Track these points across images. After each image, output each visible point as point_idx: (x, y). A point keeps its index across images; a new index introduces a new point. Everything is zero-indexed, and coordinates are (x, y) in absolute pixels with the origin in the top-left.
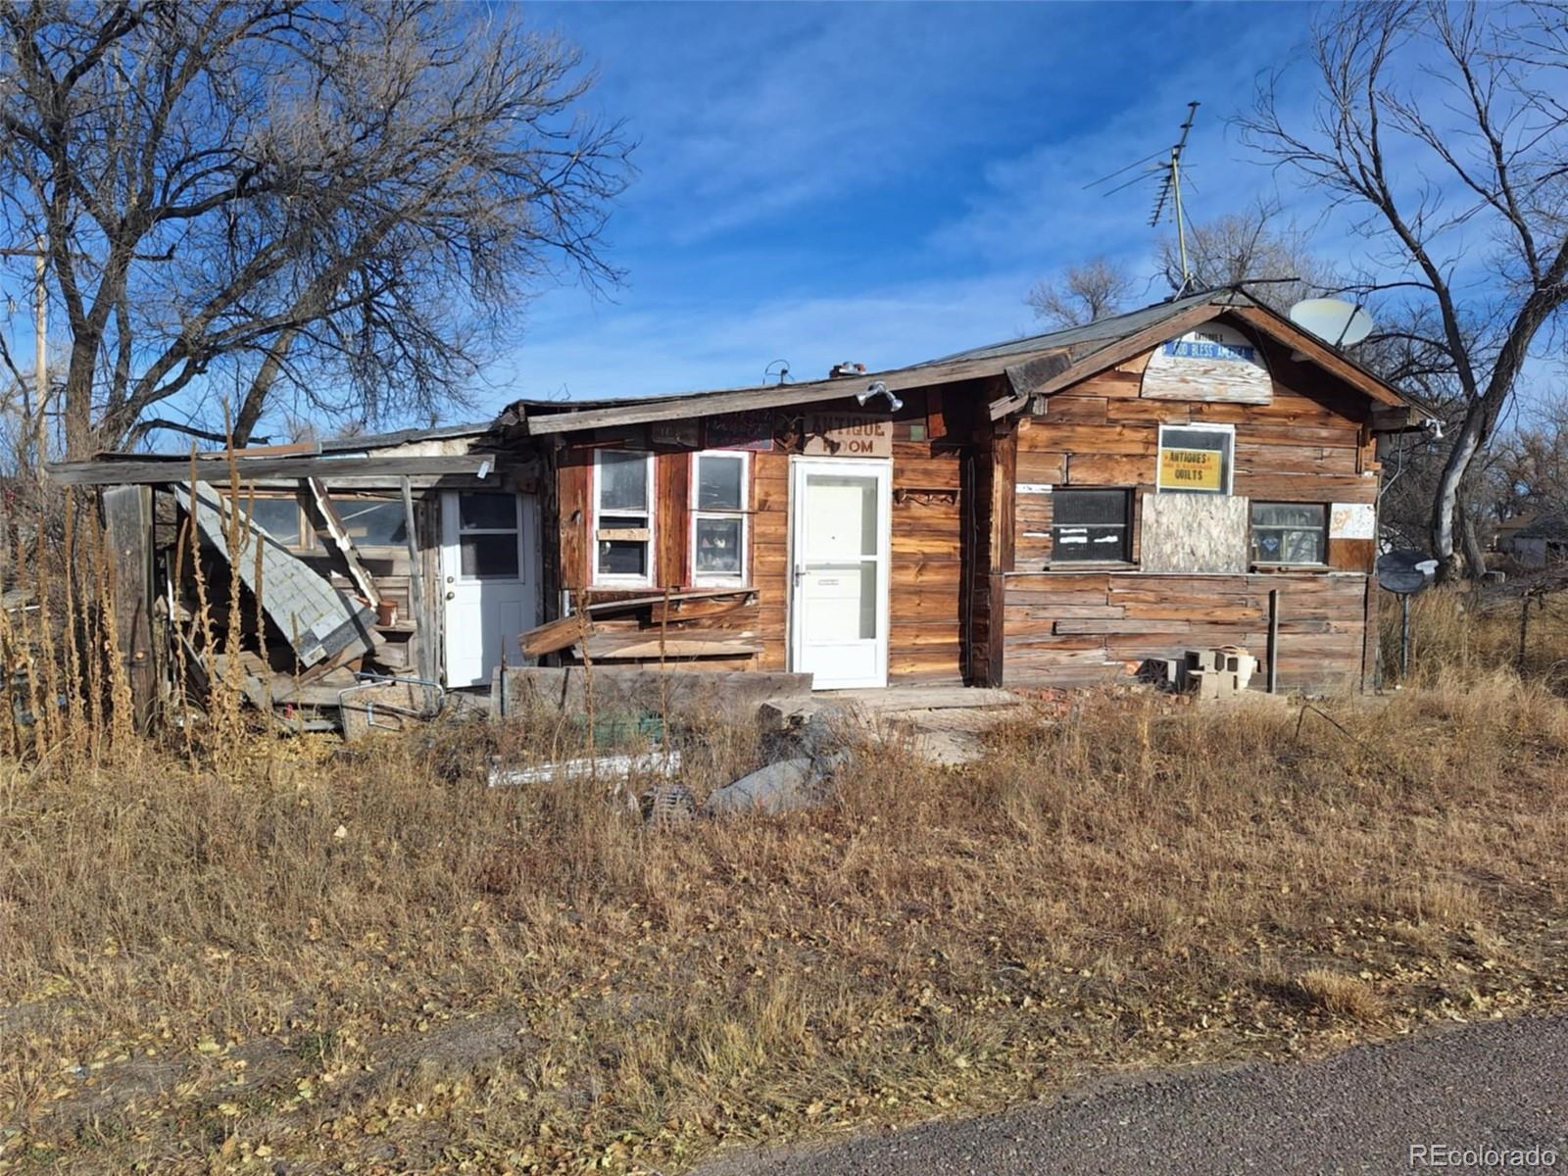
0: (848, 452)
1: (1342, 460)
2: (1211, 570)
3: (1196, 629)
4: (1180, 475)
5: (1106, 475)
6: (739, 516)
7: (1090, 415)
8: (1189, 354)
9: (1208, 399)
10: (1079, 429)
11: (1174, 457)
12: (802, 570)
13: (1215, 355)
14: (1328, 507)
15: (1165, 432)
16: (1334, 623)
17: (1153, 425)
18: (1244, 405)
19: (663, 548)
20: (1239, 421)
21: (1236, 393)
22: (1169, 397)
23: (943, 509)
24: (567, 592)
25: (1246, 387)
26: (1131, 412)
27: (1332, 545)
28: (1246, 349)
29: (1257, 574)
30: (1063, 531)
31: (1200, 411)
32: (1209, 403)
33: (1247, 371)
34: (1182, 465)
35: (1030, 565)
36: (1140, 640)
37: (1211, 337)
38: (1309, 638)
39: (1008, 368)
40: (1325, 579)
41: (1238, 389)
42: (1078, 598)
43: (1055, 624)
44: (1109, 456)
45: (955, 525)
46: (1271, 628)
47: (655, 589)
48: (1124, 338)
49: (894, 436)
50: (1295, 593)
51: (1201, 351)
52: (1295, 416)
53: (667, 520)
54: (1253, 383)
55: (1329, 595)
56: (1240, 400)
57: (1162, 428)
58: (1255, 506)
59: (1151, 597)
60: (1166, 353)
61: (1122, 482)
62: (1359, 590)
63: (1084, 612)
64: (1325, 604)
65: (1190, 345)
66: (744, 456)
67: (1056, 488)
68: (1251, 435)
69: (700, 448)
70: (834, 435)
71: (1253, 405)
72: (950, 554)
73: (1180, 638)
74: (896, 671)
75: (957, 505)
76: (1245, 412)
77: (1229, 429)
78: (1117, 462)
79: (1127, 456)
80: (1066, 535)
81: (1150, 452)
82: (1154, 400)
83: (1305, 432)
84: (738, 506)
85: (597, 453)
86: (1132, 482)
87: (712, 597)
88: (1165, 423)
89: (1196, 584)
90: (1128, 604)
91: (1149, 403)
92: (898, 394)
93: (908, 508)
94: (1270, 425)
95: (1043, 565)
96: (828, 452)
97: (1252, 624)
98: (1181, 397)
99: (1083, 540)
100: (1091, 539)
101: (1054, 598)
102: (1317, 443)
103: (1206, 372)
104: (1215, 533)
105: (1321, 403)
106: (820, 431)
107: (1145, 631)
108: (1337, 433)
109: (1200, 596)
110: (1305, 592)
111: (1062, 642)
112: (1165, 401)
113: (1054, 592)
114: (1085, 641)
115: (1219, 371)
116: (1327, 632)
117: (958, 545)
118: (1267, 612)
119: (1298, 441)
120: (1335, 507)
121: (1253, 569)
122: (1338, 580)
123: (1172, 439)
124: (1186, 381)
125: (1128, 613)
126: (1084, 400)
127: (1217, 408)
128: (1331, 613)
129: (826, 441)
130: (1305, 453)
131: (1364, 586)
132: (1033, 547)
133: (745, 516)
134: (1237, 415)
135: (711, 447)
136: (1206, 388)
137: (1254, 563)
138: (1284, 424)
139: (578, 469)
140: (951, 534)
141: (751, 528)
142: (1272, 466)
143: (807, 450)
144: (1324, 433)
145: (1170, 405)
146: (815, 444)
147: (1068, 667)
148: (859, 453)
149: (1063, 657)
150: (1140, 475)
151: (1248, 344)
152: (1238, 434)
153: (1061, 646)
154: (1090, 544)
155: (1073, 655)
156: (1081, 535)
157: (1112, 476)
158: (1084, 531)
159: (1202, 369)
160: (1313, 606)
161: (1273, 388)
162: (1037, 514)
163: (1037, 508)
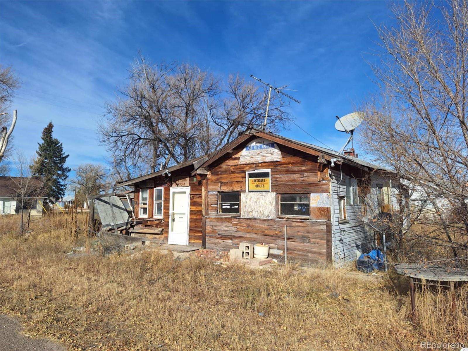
0: (180, 186)
1: (311, 177)
3: (259, 237)
4: (257, 186)
5: (231, 188)
6: (162, 202)
7: (226, 171)
8: (253, 149)
9: (260, 162)
10: (224, 175)
11: (255, 181)
13: (261, 148)
14: (309, 195)
15: (248, 174)
16: (312, 240)
17: (244, 172)
18: (273, 162)
19: (149, 209)
20: (272, 168)
21: (269, 159)
22: (248, 163)
25: (273, 156)
26: (237, 169)
27: (311, 209)
28: (272, 144)
29: (279, 219)
30: (223, 204)
31: (258, 166)
33: (272, 151)
34: (258, 183)
35: (213, 214)
37: (260, 143)
38: (302, 244)
41: (269, 157)
42: (225, 224)
43: (219, 232)
44: (232, 182)
47: (148, 217)
49: (189, 181)
50: (295, 227)
51: (257, 148)
52: (292, 164)
53: (150, 203)
54: (276, 155)
55: (309, 228)
57: (247, 172)
58: (279, 195)
59: (245, 225)
60: (246, 150)
61: (236, 190)
63: (225, 228)
64: (308, 232)
65: (253, 146)
66: (163, 188)
67: (218, 192)
68: (276, 172)
69: (155, 187)
70: (177, 182)
71: (276, 162)
73: (255, 239)
74: (190, 241)
76: (274, 164)
77: (269, 170)
78: (234, 184)
79: (237, 182)
80: (224, 206)
81: (243, 180)
82: (243, 164)
83: (296, 169)
84: (162, 200)
85: (140, 189)
86: (239, 189)
87: (155, 220)
90: (238, 227)
91: (242, 166)
92: (169, 173)
93: (193, 199)
94: (282, 167)
95: (215, 214)
96: (176, 186)
97: (279, 237)
98: (251, 163)
99: (229, 207)
101: (218, 224)
102: (301, 172)
103: (259, 154)
105: (302, 158)
106: (175, 182)
107: (243, 236)
108: (309, 167)
109: (260, 225)
110: (299, 226)
111: (221, 237)
113: (218, 222)
114: (226, 237)
115: (263, 152)
116: (309, 242)
118: (284, 233)
119: (294, 172)
120: (312, 195)
121: (278, 217)
122: (313, 223)
123: (251, 176)
124: (253, 158)
125: (238, 230)
126: (224, 167)
127: (264, 164)
128: (310, 235)
129: (176, 183)
130: (296, 176)
131: (325, 226)
132: (213, 209)
134: (271, 165)
135: (157, 187)
136: (259, 159)
137: (279, 215)
138: (288, 167)
139: (137, 193)
141: (164, 205)
142: (285, 182)
143: (173, 186)
144: (303, 168)
145: (248, 165)
146: (174, 185)
147: (223, 245)
148: (182, 186)
149: (221, 242)
150: (241, 187)
152: (271, 172)
153: (220, 238)
154: (231, 208)
155: (224, 241)
156: (228, 205)
157: (233, 188)
158: (229, 204)
159: (257, 153)
160: (303, 232)
161: (282, 155)
162: (214, 200)
163: (214, 198)
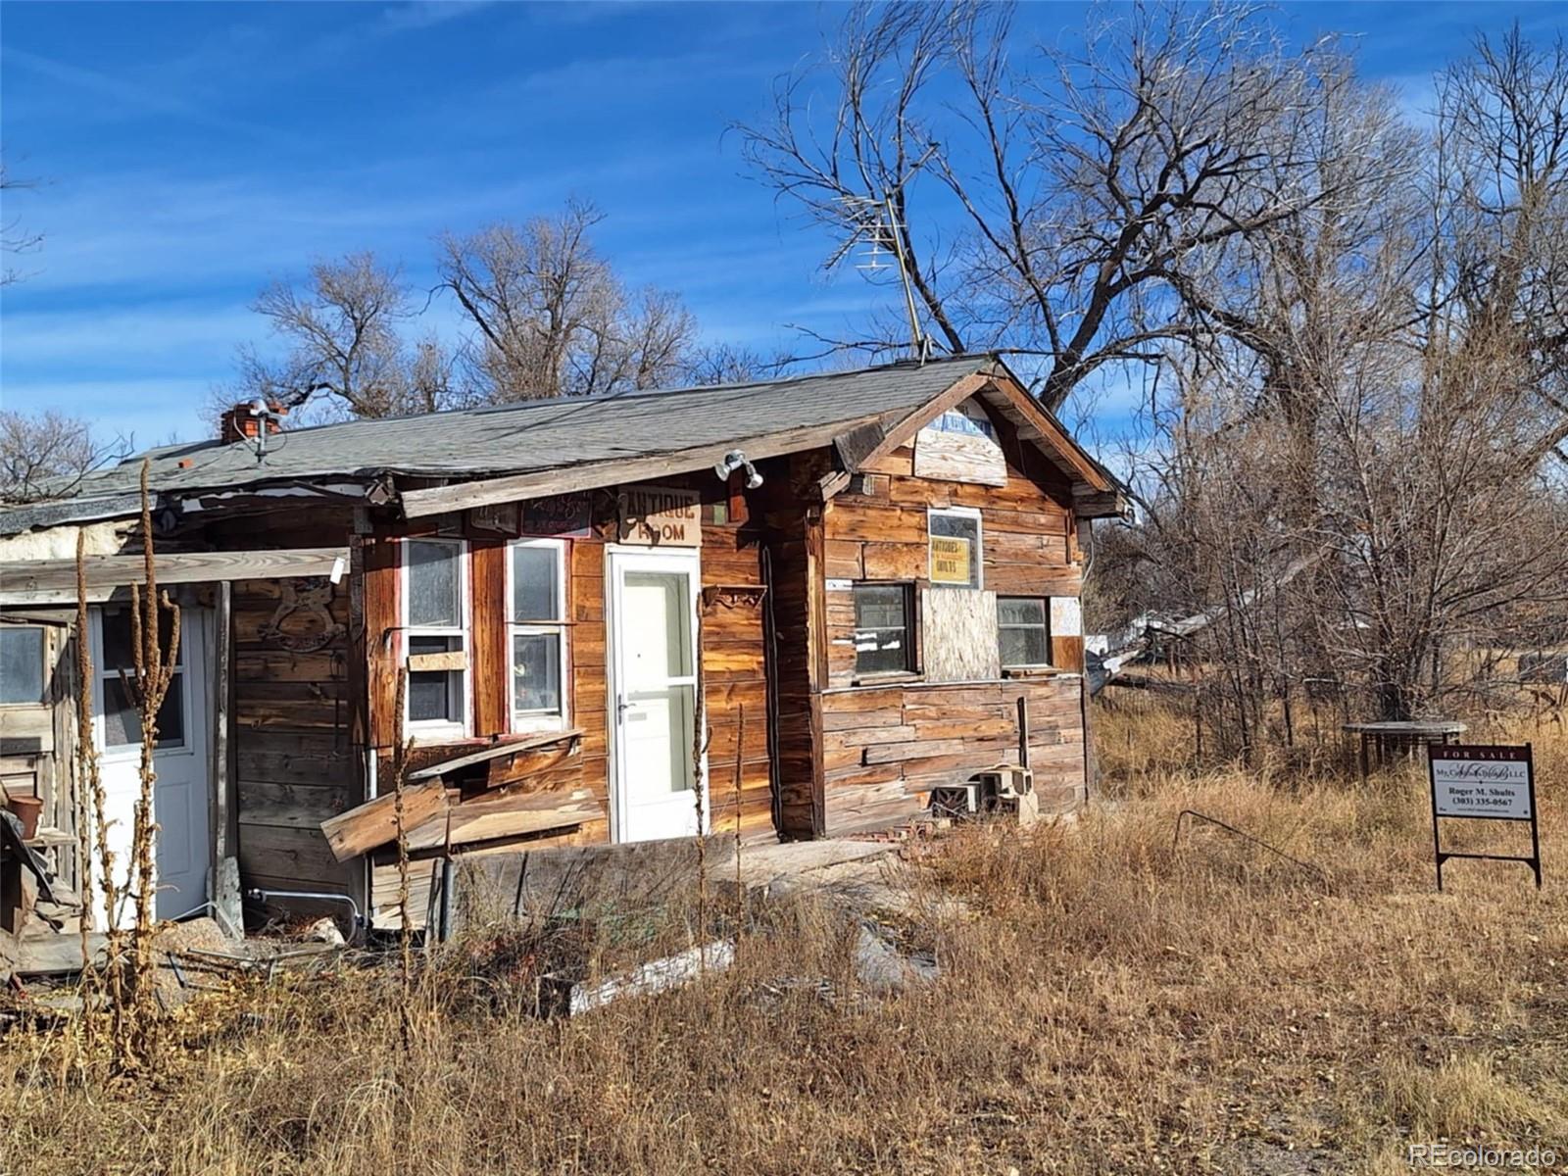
0: (663, 540)
1: (1055, 547)
2: (975, 677)
3: (969, 747)
4: (942, 566)
5: (893, 568)
6: (555, 630)
7: (877, 496)
8: (945, 428)
9: (963, 479)
10: (870, 512)
11: (939, 547)
12: (625, 701)
13: (964, 430)
14: (1047, 600)
15: (932, 516)
16: (1063, 732)
17: (923, 508)
18: (987, 487)
19: (481, 679)
20: (983, 505)
21: (981, 473)
22: (935, 477)
23: (745, 612)
24: (373, 753)
25: (988, 467)
26: (906, 492)
27: (1055, 644)
28: (986, 423)
29: (1010, 680)
30: (859, 637)
31: (956, 493)
32: (961, 484)
33: (987, 448)
34: (943, 555)
35: (841, 680)
36: (928, 765)
38: (1047, 750)
39: (838, 438)
40: (1054, 683)
41: (982, 469)
42: (879, 718)
43: (865, 752)
44: (894, 545)
45: (757, 635)
46: (1022, 741)
47: (472, 739)
48: (919, 407)
49: (701, 519)
50: (1037, 699)
51: (956, 426)
52: (1022, 500)
53: (485, 640)
54: (993, 462)
55: (1056, 700)
56: (985, 481)
57: (930, 512)
58: (1002, 601)
59: (932, 712)
61: (905, 576)
62: (1076, 693)
63: (885, 735)
64: (1055, 710)
66: (558, 544)
67: (856, 583)
68: (993, 521)
69: (516, 537)
70: (656, 521)
71: (993, 487)
72: (754, 671)
75: (759, 607)
76: (988, 495)
77: (977, 514)
78: (900, 552)
79: (907, 544)
80: (861, 642)
81: (923, 541)
82: (924, 479)
83: (1029, 518)
84: (555, 618)
86: (913, 576)
88: (933, 507)
89: (966, 694)
90: (918, 723)
91: (919, 483)
93: (714, 613)
94: (1004, 509)
95: (850, 680)
96: (648, 542)
97: (1007, 738)
98: (943, 477)
99: (873, 647)
100: (880, 646)
101: (861, 720)
102: (1039, 530)
103: (959, 448)
104: (975, 632)
105: (1039, 486)
106: (641, 516)
107: (932, 754)
108: (1051, 519)
109: (970, 708)
110: (1042, 697)
111: (870, 775)
112: (931, 481)
113: (861, 713)
114: (886, 771)
115: (968, 447)
116: (1059, 742)
117: (762, 659)
118: (1017, 724)
119: (1025, 528)
120: (1053, 601)
121: (1005, 674)
122: (1062, 683)
123: (937, 525)
124: (946, 459)
125: (920, 733)
126: (873, 478)
127: (968, 489)
128: (1060, 720)
129: (648, 527)
130: (1030, 541)
131: (1079, 689)
132: (842, 658)
133: (563, 630)
134: (982, 498)
135: (528, 533)
136: (961, 467)
137: (1005, 667)
138: (1015, 509)
140: (754, 645)
141: (570, 645)
142: (1009, 556)
143: (627, 539)
144: (1042, 519)
145: (934, 486)
146: (637, 531)
147: (876, 805)
148: (674, 542)
149: (871, 794)
150: (917, 567)
151: (986, 418)
152: (984, 520)
153: (868, 779)
154: (880, 651)
155: (878, 790)
156: (871, 640)
157: (897, 569)
158: (874, 636)
159: (956, 445)
160: (1048, 713)
161: (1008, 469)
162: (842, 616)
163: (842, 608)
